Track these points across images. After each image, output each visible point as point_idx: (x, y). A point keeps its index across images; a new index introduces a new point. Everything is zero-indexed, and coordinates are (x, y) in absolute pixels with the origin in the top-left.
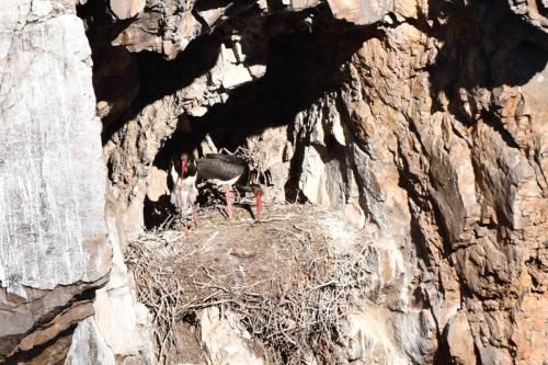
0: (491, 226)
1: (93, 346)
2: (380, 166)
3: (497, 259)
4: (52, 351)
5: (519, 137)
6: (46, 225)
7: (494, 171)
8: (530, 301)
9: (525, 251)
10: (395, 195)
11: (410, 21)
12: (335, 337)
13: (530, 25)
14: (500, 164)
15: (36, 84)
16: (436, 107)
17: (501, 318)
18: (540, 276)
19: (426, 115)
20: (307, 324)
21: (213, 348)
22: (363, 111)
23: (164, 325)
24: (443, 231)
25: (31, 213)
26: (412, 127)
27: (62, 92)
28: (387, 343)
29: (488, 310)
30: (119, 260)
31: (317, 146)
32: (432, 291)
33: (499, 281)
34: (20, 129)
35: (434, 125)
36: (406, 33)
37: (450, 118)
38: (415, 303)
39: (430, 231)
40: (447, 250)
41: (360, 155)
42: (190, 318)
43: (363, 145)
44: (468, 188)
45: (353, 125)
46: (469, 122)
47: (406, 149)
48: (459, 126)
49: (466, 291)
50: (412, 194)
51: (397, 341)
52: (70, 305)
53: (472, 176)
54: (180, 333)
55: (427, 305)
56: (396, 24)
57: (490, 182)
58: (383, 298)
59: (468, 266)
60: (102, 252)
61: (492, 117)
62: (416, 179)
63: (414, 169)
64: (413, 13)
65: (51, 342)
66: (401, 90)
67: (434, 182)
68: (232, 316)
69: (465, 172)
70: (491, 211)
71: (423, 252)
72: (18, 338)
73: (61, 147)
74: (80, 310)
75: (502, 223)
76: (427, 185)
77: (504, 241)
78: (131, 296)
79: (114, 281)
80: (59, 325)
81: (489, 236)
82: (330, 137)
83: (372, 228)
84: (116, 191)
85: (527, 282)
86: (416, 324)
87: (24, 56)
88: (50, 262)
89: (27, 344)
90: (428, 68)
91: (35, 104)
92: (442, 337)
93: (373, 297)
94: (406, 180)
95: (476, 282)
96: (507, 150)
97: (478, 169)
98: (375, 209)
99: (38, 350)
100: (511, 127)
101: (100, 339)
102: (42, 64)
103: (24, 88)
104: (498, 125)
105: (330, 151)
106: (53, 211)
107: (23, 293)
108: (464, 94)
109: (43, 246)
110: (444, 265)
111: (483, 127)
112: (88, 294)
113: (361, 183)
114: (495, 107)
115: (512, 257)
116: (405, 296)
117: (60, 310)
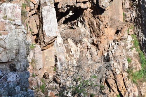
0: (98, 29)
1: (57, 43)
2: (86, 23)
3: (99, 33)
4: (52, 43)
5: (101, 20)
6: (51, 30)
7: (98, 23)
8: (102, 37)
9: (101, 32)
10: (88, 26)
11: (89, 8)
12: (82, 41)
13: (102, 8)
14: (99, 23)
15: (50, 15)
16: (92, 17)
17: (99, 39)
18: (103, 34)
19: (91, 18)
20: (79, 40)
21: (69, 42)
22: (84, 17)
23: (64, 40)
24: (93, 30)
25: (50, 29)
26: (90, 19)
27: (53, 16)
28: (87, 42)
29: (98, 38)
30: (59, 34)
31: (80, 21)
32: (92, 36)
33: (99, 35)
34: (49, 20)
35: (92, 19)
36: (89, 9)
37: (93, 18)
38: (90, 37)
39: (92, 30)
40: (93, 32)
41: (84, 22)
42: (67, 39)
43: (84, 21)
44: (95, 25)
45: (83, 19)
46: (95, 18)
47: (89, 21)
48: (94, 19)
49: (96, 36)
50: (90, 26)
51: (88, 41)
52: (54, 38)
53: (96, 24)
54: (66, 41)
55: (91, 37)
56: (88, 8)
57: (98, 25)
58: (87, 37)
59: (96, 34)
60: (57, 33)
61: (98, 18)
62: (90, 24)
63: (90, 23)
64: (89, 7)
65: (52, 42)
66: (88, 15)
67: (92, 24)
68: (71, 39)
69: (95, 23)
70: (98, 28)
71: (91, 32)
72: (49, 42)
73: (53, 22)
74: (55, 39)
75: (99, 29)
76: (91, 25)
77: (99, 31)
78: (61, 37)
79: (59, 36)
80: (53, 40)
81: (98, 30)
82: (81, 20)
83: (85, 30)
84: (59, 26)
85: (102, 35)
86: (90, 39)
87: (49, 12)
88: (52, 34)
89: (50, 43)
90: (91, 13)
91: (50, 17)
92: (93, 41)
93: (86, 37)
94: (89, 24)
95: (96, 35)
96: (99, 21)
97: (96, 23)
98: (86, 28)
99: (51, 43)
100: (100, 19)
101: (57, 42)
102: (51, 13)
103: (49, 16)
104: (99, 19)
105: (81, 22)
106: (52, 28)
107: (49, 37)
108: (95, 16)
109: (51, 32)
110: (93, 33)
111: (97, 19)
112: (56, 37)
113: (84, 25)
114: (98, 17)
115: (100, 32)
116: (89, 37)
117: (53, 39)
